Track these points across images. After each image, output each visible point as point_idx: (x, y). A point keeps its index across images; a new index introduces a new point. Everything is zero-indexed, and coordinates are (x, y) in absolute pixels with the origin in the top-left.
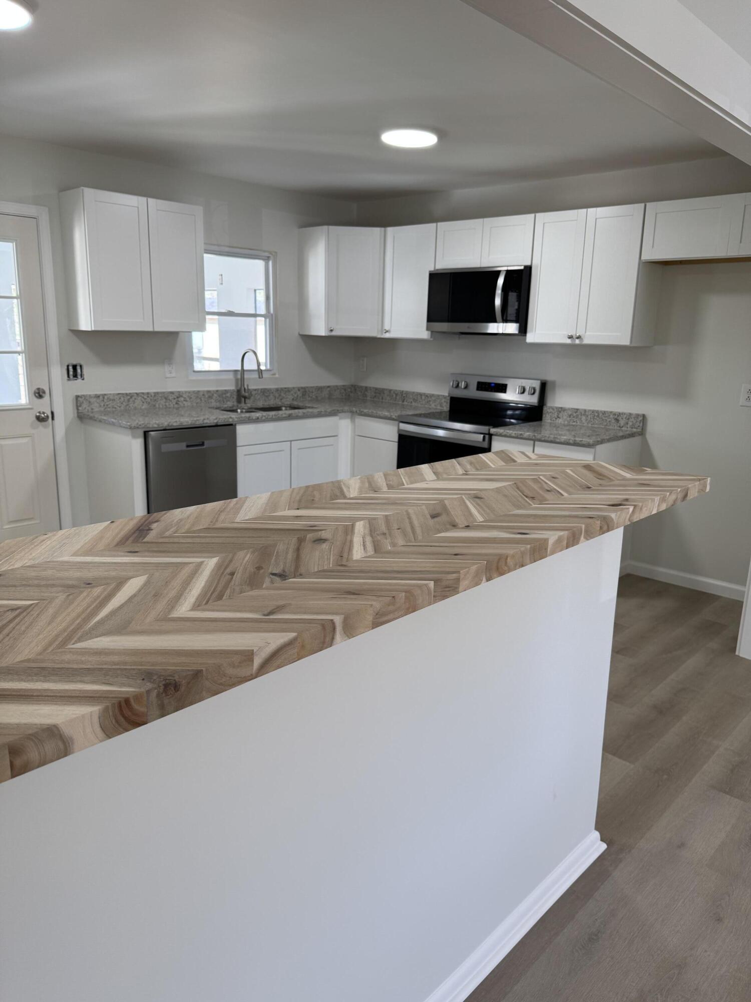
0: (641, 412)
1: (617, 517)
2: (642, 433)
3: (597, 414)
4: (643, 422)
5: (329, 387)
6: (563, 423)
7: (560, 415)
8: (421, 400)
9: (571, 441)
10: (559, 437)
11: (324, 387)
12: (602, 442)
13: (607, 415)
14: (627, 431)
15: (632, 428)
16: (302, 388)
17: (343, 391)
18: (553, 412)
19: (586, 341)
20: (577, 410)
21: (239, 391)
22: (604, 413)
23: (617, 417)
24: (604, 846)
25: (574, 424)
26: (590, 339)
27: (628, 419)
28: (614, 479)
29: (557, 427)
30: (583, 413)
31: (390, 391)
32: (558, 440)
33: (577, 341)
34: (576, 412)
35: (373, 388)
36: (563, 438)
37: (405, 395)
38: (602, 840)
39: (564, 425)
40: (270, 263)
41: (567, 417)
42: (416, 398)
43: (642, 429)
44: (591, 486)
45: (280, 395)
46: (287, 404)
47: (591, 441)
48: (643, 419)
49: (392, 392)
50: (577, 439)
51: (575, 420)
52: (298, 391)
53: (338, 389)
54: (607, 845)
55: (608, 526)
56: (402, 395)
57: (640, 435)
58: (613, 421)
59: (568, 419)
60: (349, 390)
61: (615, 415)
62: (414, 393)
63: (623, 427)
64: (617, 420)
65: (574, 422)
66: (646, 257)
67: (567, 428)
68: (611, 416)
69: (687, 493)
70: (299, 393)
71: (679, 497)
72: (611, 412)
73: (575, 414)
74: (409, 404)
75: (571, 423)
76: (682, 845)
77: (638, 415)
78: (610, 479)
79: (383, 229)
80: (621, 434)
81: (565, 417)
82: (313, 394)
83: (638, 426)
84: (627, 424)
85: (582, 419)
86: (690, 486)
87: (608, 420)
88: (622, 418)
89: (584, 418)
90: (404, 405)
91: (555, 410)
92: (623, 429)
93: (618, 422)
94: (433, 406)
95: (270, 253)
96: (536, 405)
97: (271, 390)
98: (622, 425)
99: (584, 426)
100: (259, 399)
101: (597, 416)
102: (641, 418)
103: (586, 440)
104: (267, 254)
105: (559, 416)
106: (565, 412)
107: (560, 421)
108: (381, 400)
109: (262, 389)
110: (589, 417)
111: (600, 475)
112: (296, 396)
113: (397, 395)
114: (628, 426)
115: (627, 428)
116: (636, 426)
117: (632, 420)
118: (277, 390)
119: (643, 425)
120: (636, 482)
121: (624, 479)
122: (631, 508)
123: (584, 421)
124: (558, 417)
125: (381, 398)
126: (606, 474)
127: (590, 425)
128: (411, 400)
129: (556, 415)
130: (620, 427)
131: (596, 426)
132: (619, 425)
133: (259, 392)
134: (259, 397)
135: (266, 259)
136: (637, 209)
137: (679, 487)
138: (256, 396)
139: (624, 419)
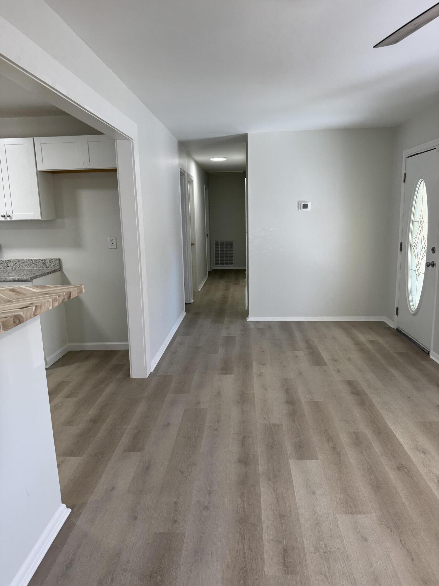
0: (57, 257)
1: (25, 314)
2: (60, 269)
3: (31, 262)
4: (60, 263)
6: (11, 269)
7: (9, 265)
9: (16, 279)
10: (8, 278)
12: (36, 277)
13: (38, 261)
14: (52, 269)
15: (54, 267)
18: (4, 263)
19: (14, 218)
20: (19, 260)
22: (36, 260)
23: (44, 262)
24: (70, 510)
25: (18, 269)
26: (16, 217)
27: (51, 262)
28: (27, 294)
29: (8, 272)
30: (23, 262)
32: (8, 280)
33: (9, 219)
36: (11, 278)
38: (68, 507)
39: (12, 270)
41: (13, 265)
43: (60, 267)
44: (11, 300)
47: (29, 277)
48: (59, 261)
50: (20, 277)
51: (19, 267)
54: (72, 509)
55: (19, 321)
57: (59, 271)
58: (42, 264)
59: (14, 266)
61: (43, 261)
66: (40, 168)
67: (15, 272)
68: (40, 262)
69: (71, 295)
71: (65, 297)
72: (40, 259)
73: (18, 263)
75: (17, 269)
76: (113, 489)
77: (56, 260)
78: (25, 294)
80: (48, 271)
81: (12, 266)
83: (58, 266)
84: (51, 265)
86: (71, 291)
87: (39, 264)
89: (24, 265)
91: (5, 262)
92: (49, 268)
93: (45, 265)
98: (48, 266)
99: (25, 270)
101: (32, 263)
103: (25, 278)
107: (9, 268)
110: (27, 263)
111: (19, 293)
114: (52, 266)
115: (51, 267)
116: (56, 266)
117: (53, 262)
119: (60, 265)
120: (39, 294)
121: (34, 293)
122: (34, 308)
123: (24, 267)
124: (8, 266)
126: (23, 292)
127: (29, 269)
129: (6, 265)
131: (32, 269)
136: (28, 141)
137: (64, 292)
139: (48, 263)
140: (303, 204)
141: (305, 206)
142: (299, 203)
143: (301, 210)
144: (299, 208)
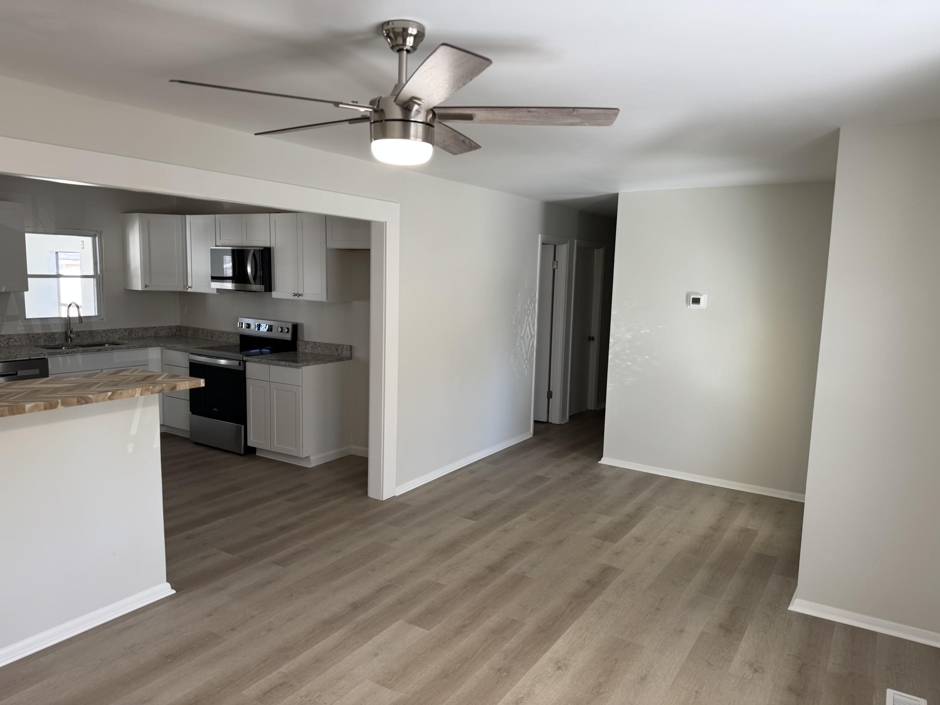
0: (350, 343)
2: (351, 357)
3: (326, 346)
4: (351, 350)
5: (154, 328)
6: (308, 351)
8: (223, 337)
11: (150, 328)
13: (331, 346)
14: (343, 356)
15: (346, 354)
16: (128, 329)
17: (168, 330)
18: (302, 344)
20: (316, 343)
21: (66, 333)
24: (173, 592)
25: (314, 353)
27: (343, 349)
29: (306, 355)
30: (319, 345)
31: (203, 330)
34: (315, 345)
35: (192, 328)
37: (213, 333)
38: (173, 588)
39: (309, 354)
40: (97, 238)
41: (311, 348)
42: (220, 335)
43: (351, 354)
45: (106, 335)
46: (111, 342)
48: (351, 348)
49: (204, 331)
51: (315, 350)
52: (124, 332)
53: (164, 329)
54: (177, 591)
56: (211, 333)
57: (349, 359)
58: (335, 350)
60: (175, 330)
61: (336, 346)
62: (219, 331)
63: (340, 354)
64: (337, 350)
65: (314, 351)
67: (311, 355)
68: (334, 347)
70: (125, 333)
72: (334, 344)
73: (314, 346)
74: (216, 339)
77: (348, 346)
79: (183, 216)
81: (309, 348)
82: (140, 333)
83: (349, 353)
84: (342, 352)
85: (319, 350)
87: (333, 350)
88: (340, 349)
90: (212, 340)
91: (305, 343)
94: (231, 341)
95: (96, 231)
96: (290, 340)
97: (97, 331)
99: (320, 354)
100: (86, 338)
102: (349, 348)
104: (94, 233)
105: (306, 347)
106: (309, 345)
107: (306, 350)
108: (197, 337)
109: (89, 331)
110: (322, 348)
112: (122, 335)
113: (207, 333)
114: (343, 354)
118: (104, 331)
119: (351, 352)
125: (197, 335)
127: (323, 353)
128: (217, 337)
129: (304, 347)
130: (339, 354)
131: (326, 354)
132: (338, 353)
133: (87, 333)
134: (86, 336)
135: (94, 236)
138: (83, 336)
140: (693, 297)
141: (696, 301)
142: (688, 296)
143: (689, 305)
144: (687, 302)
